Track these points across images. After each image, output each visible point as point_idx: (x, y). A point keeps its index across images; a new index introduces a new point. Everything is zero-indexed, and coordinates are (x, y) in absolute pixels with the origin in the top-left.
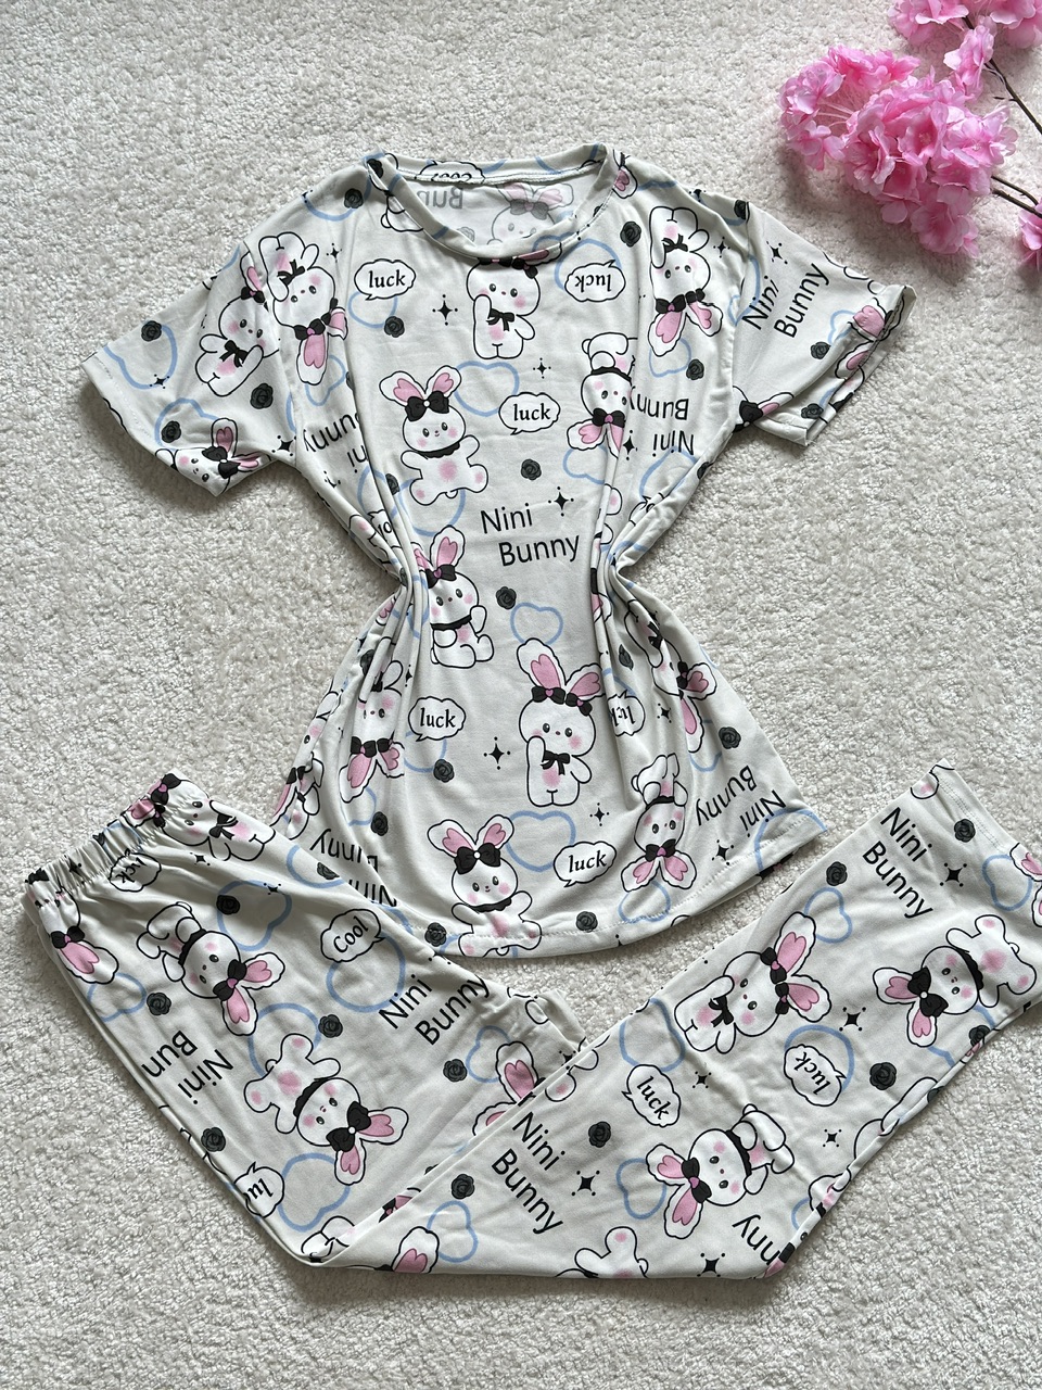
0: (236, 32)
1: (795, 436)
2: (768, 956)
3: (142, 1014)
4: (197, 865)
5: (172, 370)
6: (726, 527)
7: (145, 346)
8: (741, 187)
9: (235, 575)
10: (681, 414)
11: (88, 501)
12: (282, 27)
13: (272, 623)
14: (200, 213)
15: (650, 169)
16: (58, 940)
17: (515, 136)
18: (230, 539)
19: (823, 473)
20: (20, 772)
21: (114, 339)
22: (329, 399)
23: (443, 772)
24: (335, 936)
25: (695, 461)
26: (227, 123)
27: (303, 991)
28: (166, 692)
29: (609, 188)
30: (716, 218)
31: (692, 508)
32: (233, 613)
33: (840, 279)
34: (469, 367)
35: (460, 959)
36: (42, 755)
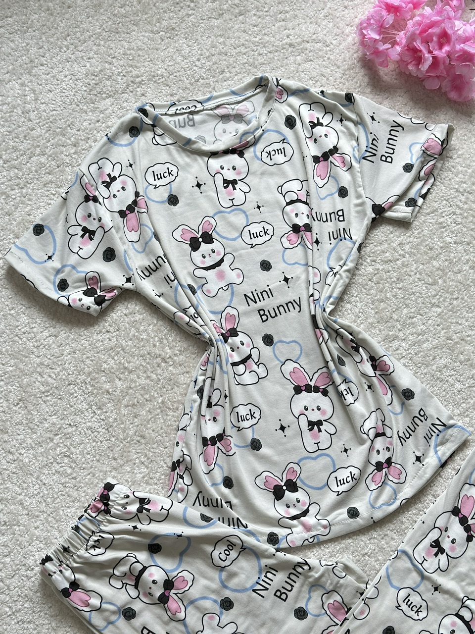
0: (46, 48)
1: (405, 218)
2: (456, 511)
3: (121, 622)
4: (134, 531)
5: (55, 250)
6: (378, 275)
7: (37, 239)
8: (344, 84)
9: (116, 358)
10: (341, 218)
11: (24, 333)
12: (72, 41)
13: (143, 381)
14: (50, 156)
15: (293, 84)
16: (66, 593)
17: (215, 79)
18: (108, 338)
19: (424, 235)
20: (21, 497)
21: (18, 238)
22: (147, 249)
23: (255, 445)
24: (218, 553)
25: (354, 243)
26: (53, 102)
27: (207, 588)
28: (93, 433)
29: (273, 99)
30: (335, 105)
31: (357, 269)
32: (120, 380)
33: (410, 126)
34: (219, 215)
35: (289, 550)
36: (31, 485)
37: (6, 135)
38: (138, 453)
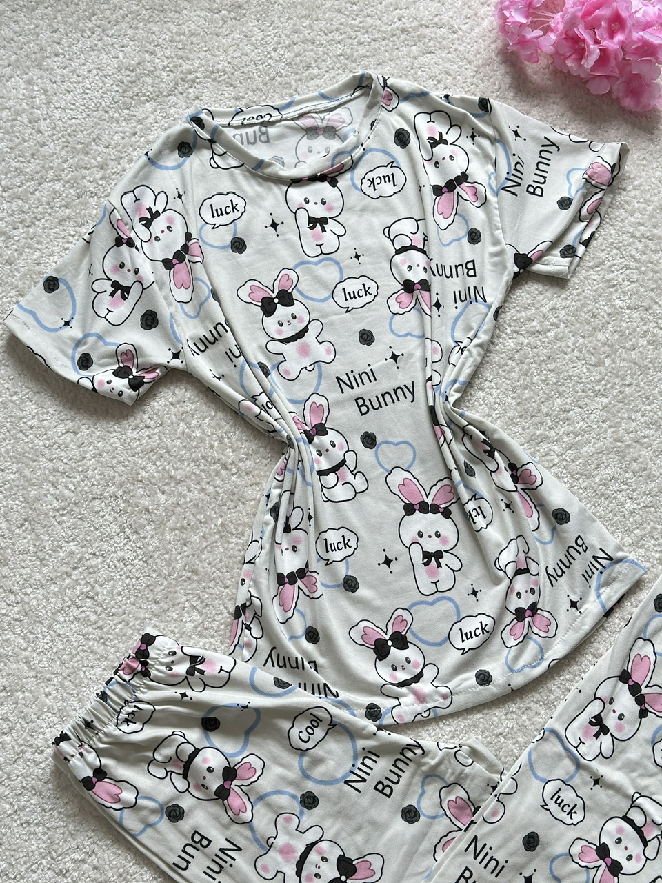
0: (63, 32)
1: (560, 273)
2: (624, 677)
3: (164, 825)
4: (182, 700)
5: (74, 313)
6: (521, 352)
7: (48, 297)
8: (477, 86)
9: (158, 463)
10: (471, 273)
11: (31, 428)
12: (99, 22)
13: (195, 495)
14: (68, 182)
15: (406, 84)
16: (88, 783)
17: (298, 77)
18: (148, 436)
19: (585, 297)
20: (26, 653)
21: (22, 296)
22: (201, 312)
23: (350, 585)
24: (298, 731)
25: (489, 307)
26: (72, 107)
27: (282, 778)
28: (126, 566)
29: (379, 105)
30: (465, 114)
31: (493, 343)
32: (163, 493)
33: (568, 145)
34: (302, 266)
35: (396, 728)
36: (40, 636)
37: (7, 152)
38: (188, 594)
